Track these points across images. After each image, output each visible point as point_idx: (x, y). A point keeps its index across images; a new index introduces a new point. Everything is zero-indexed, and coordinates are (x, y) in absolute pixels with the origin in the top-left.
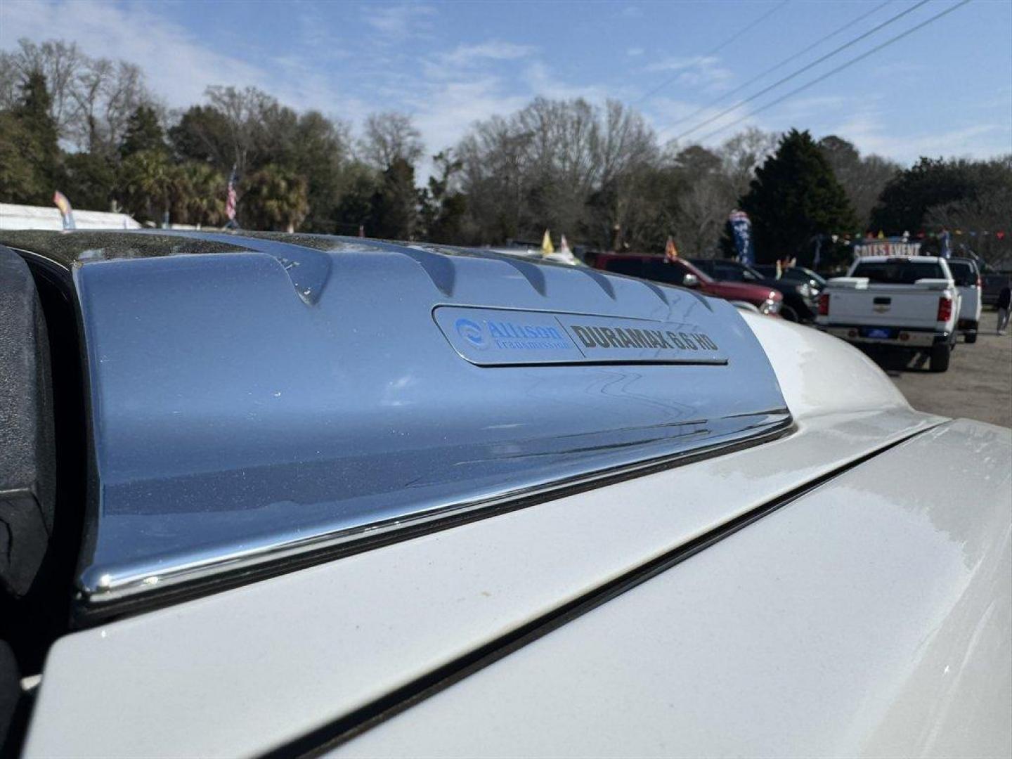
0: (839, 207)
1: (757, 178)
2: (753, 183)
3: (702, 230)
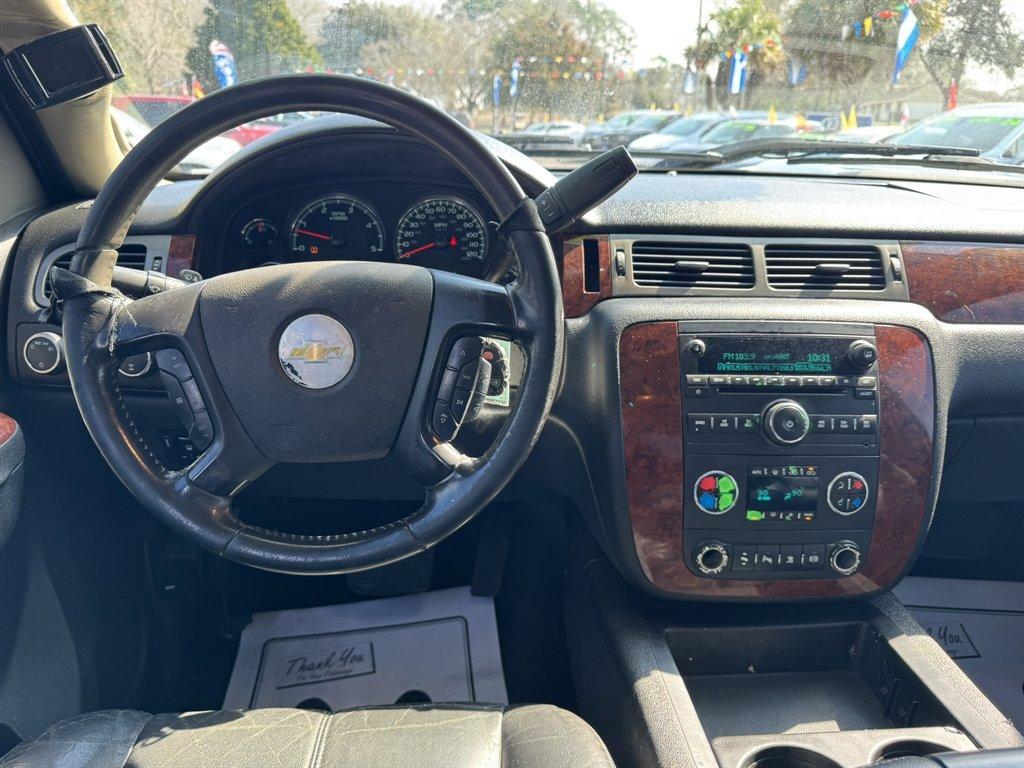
1: (211, 5)
2: (207, 10)
3: (150, 61)
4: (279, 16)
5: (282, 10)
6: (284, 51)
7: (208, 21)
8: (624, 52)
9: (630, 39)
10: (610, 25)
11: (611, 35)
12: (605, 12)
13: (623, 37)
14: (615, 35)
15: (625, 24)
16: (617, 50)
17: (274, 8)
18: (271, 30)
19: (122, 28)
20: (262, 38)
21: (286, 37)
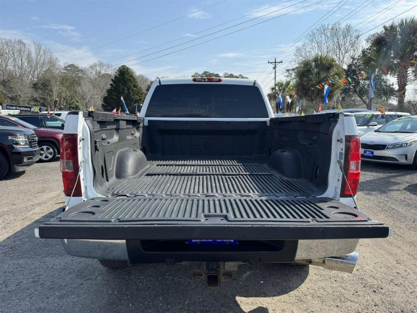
0: (141, 94)
1: (112, 83)
2: (111, 85)
3: (87, 100)
6: (137, 97)
7: (111, 88)
18: (132, 90)
19: (79, 89)
20: (129, 93)
21: (137, 93)
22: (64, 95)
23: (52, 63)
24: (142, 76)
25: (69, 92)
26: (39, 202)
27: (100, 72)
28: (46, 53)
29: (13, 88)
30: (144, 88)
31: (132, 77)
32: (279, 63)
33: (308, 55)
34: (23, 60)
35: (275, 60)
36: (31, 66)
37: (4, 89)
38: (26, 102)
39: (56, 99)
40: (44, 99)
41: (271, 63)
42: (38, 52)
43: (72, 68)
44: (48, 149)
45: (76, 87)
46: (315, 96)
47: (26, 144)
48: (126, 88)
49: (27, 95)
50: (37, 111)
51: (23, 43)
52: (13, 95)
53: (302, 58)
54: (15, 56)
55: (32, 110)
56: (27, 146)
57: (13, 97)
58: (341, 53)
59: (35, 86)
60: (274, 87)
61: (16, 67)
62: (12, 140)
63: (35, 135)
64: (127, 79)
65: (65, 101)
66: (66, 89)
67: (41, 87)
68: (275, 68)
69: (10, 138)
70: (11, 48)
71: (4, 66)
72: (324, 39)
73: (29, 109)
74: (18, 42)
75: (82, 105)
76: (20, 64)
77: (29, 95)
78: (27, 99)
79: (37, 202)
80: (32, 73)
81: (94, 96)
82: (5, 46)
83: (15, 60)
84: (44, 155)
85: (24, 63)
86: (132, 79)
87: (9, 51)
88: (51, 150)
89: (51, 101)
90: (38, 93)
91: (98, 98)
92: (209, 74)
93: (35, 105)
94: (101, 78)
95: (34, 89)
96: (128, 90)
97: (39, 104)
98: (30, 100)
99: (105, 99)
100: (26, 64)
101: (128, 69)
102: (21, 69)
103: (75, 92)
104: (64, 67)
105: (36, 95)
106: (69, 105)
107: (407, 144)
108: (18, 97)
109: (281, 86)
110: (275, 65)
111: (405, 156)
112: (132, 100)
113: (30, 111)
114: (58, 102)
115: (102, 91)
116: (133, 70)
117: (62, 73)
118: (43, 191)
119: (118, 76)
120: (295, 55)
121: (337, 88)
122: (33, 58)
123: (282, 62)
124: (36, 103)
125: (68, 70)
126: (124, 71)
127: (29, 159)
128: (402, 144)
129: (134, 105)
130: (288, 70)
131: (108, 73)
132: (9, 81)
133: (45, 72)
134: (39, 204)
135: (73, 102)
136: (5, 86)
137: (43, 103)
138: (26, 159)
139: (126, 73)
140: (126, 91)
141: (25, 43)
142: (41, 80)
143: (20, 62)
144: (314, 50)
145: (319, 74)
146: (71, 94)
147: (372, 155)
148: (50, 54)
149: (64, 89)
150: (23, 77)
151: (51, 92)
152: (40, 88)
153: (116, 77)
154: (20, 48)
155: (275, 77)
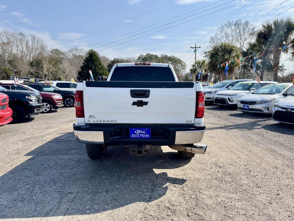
1: (84, 62)
2: (83, 63)
3: (67, 74)
4: (100, 64)
5: (100, 63)
6: (101, 72)
7: (83, 65)
8: (183, 69)
9: (184, 66)
10: (179, 63)
11: (179, 65)
12: (178, 60)
13: (183, 66)
14: (180, 65)
15: (183, 62)
16: (181, 69)
17: (99, 62)
18: (98, 67)
19: (61, 66)
20: (96, 69)
21: (101, 68)
22: (51, 70)
23: (43, 48)
24: (104, 57)
25: (55, 68)
26: (48, 133)
27: (75, 55)
28: (39, 41)
29: (16, 65)
30: (105, 65)
31: (98, 58)
32: (198, 48)
33: (219, 42)
34: (23, 46)
35: (196, 46)
36: (28, 51)
37: (11, 66)
38: (25, 75)
39: (46, 73)
40: (37, 73)
41: (193, 48)
42: (33, 41)
43: (56, 51)
44: (47, 105)
45: (59, 64)
46: (221, 71)
47: (36, 101)
48: (93, 65)
49: (26, 70)
50: (33, 81)
51: (23, 35)
52: (17, 70)
53: (214, 44)
54: (18, 44)
55: (30, 80)
56: (36, 102)
57: (17, 71)
58: (242, 41)
59: (31, 64)
60: (195, 64)
61: (19, 51)
62: (28, 99)
63: (41, 96)
64: (94, 59)
65: (52, 74)
66: (52, 66)
67: (36, 65)
68: (195, 51)
69: (27, 97)
70: (15, 38)
71: (10, 50)
72: (230, 31)
73: (28, 80)
74: (20, 34)
75: (63, 77)
76: (21, 50)
77: (28, 70)
78: (26, 73)
79: (46, 133)
80: (29, 55)
81: (72, 71)
82: (11, 37)
83: (17, 46)
84: (45, 109)
85: (24, 48)
86: (97, 59)
87: (13, 40)
88: (49, 106)
89: (42, 74)
90: (33, 69)
91: (74, 72)
92: (150, 56)
93: (32, 77)
94: (76, 58)
95: (31, 66)
96: (95, 67)
97: (34, 76)
98: (28, 74)
99: (80, 73)
100: (25, 49)
101: (95, 52)
102: (22, 52)
103: (59, 68)
104: (50, 51)
105: (32, 70)
106: (55, 77)
107: (268, 101)
108: (20, 72)
109: (199, 64)
110: (196, 49)
111: (267, 108)
112: (98, 74)
113: (29, 81)
114: (47, 75)
115: (77, 67)
116: (98, 53)
117: (49, 55)
118: (48, 128)
119: (88, 57)
120: (210, 42)
121: (236, 65)
122: (30, 45)
123: (200, 47)
124: (32, 76)
125: (53, 53)
126: (92, 54)
127: (37, 110)
128: (265, 101)
129: (99, 77)
130: (205, 53)
131: (81, 55)
132: (14, 60)
133: (38, 54)
134: (48, 134)
135: (57, 75)
136: (11, 64)
137: (36, 76)
138: (36, 110)
139: (93, 55)
140: (93, 67)
141: (24, 34)
142: (35, 60)
143: (21, 48)
144: (223, 38)
145: (223, 55)
146: (56, 70)
147: (248, 108)
148: (42, 42)
149: (51, 66)
150: (23, 58)
151: (42, 69)
152: (34, 65)
153: (87, 58)
154: (21, 38)
155: (196, 57)
